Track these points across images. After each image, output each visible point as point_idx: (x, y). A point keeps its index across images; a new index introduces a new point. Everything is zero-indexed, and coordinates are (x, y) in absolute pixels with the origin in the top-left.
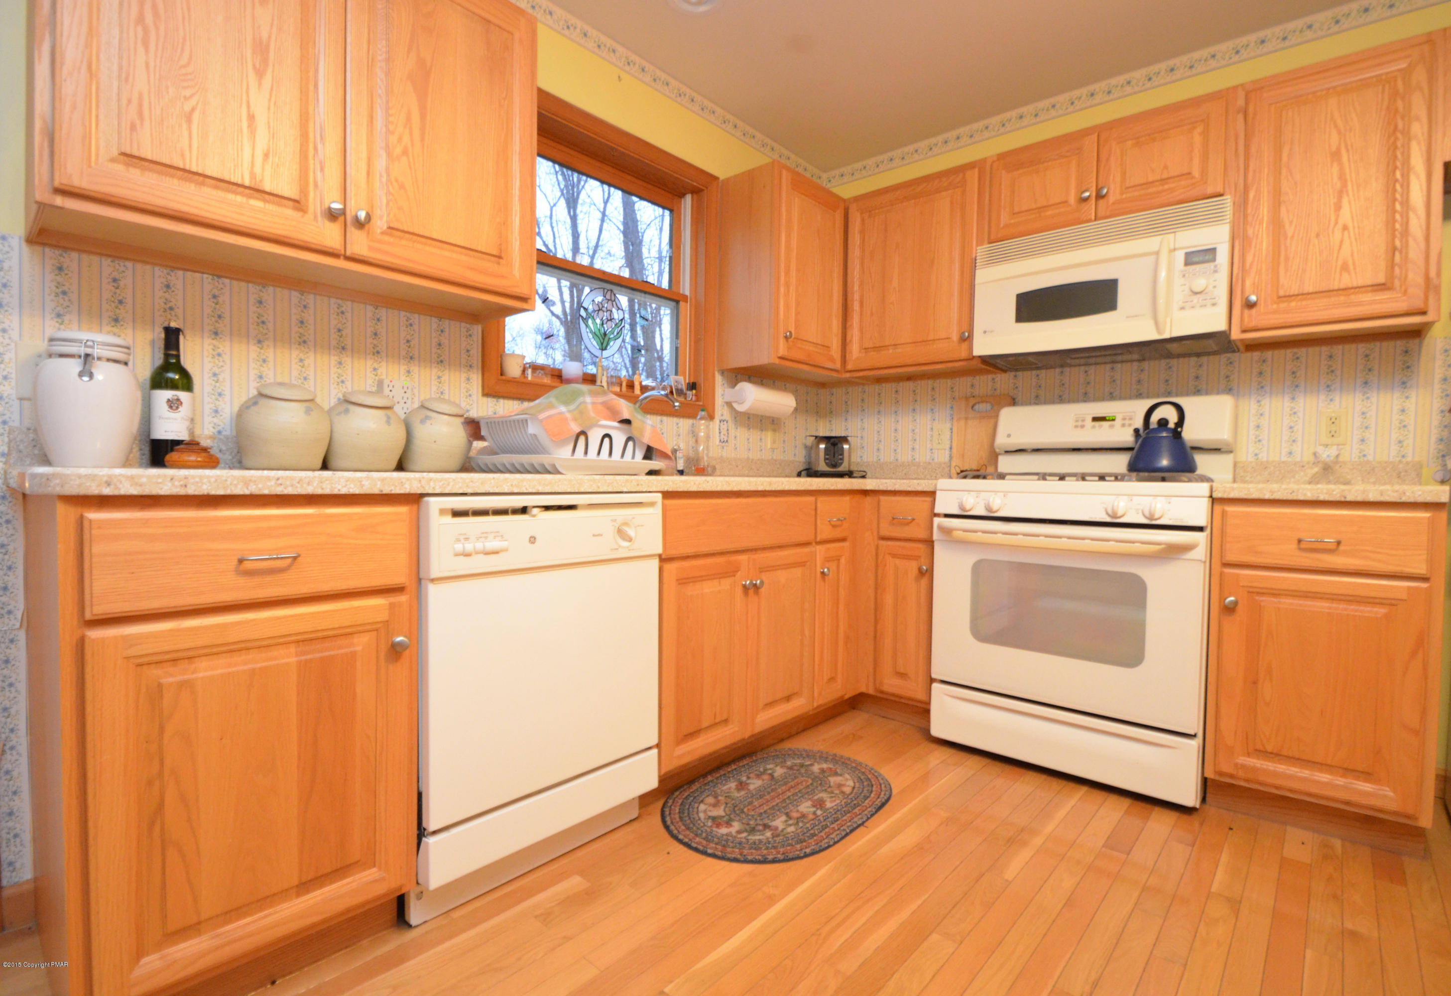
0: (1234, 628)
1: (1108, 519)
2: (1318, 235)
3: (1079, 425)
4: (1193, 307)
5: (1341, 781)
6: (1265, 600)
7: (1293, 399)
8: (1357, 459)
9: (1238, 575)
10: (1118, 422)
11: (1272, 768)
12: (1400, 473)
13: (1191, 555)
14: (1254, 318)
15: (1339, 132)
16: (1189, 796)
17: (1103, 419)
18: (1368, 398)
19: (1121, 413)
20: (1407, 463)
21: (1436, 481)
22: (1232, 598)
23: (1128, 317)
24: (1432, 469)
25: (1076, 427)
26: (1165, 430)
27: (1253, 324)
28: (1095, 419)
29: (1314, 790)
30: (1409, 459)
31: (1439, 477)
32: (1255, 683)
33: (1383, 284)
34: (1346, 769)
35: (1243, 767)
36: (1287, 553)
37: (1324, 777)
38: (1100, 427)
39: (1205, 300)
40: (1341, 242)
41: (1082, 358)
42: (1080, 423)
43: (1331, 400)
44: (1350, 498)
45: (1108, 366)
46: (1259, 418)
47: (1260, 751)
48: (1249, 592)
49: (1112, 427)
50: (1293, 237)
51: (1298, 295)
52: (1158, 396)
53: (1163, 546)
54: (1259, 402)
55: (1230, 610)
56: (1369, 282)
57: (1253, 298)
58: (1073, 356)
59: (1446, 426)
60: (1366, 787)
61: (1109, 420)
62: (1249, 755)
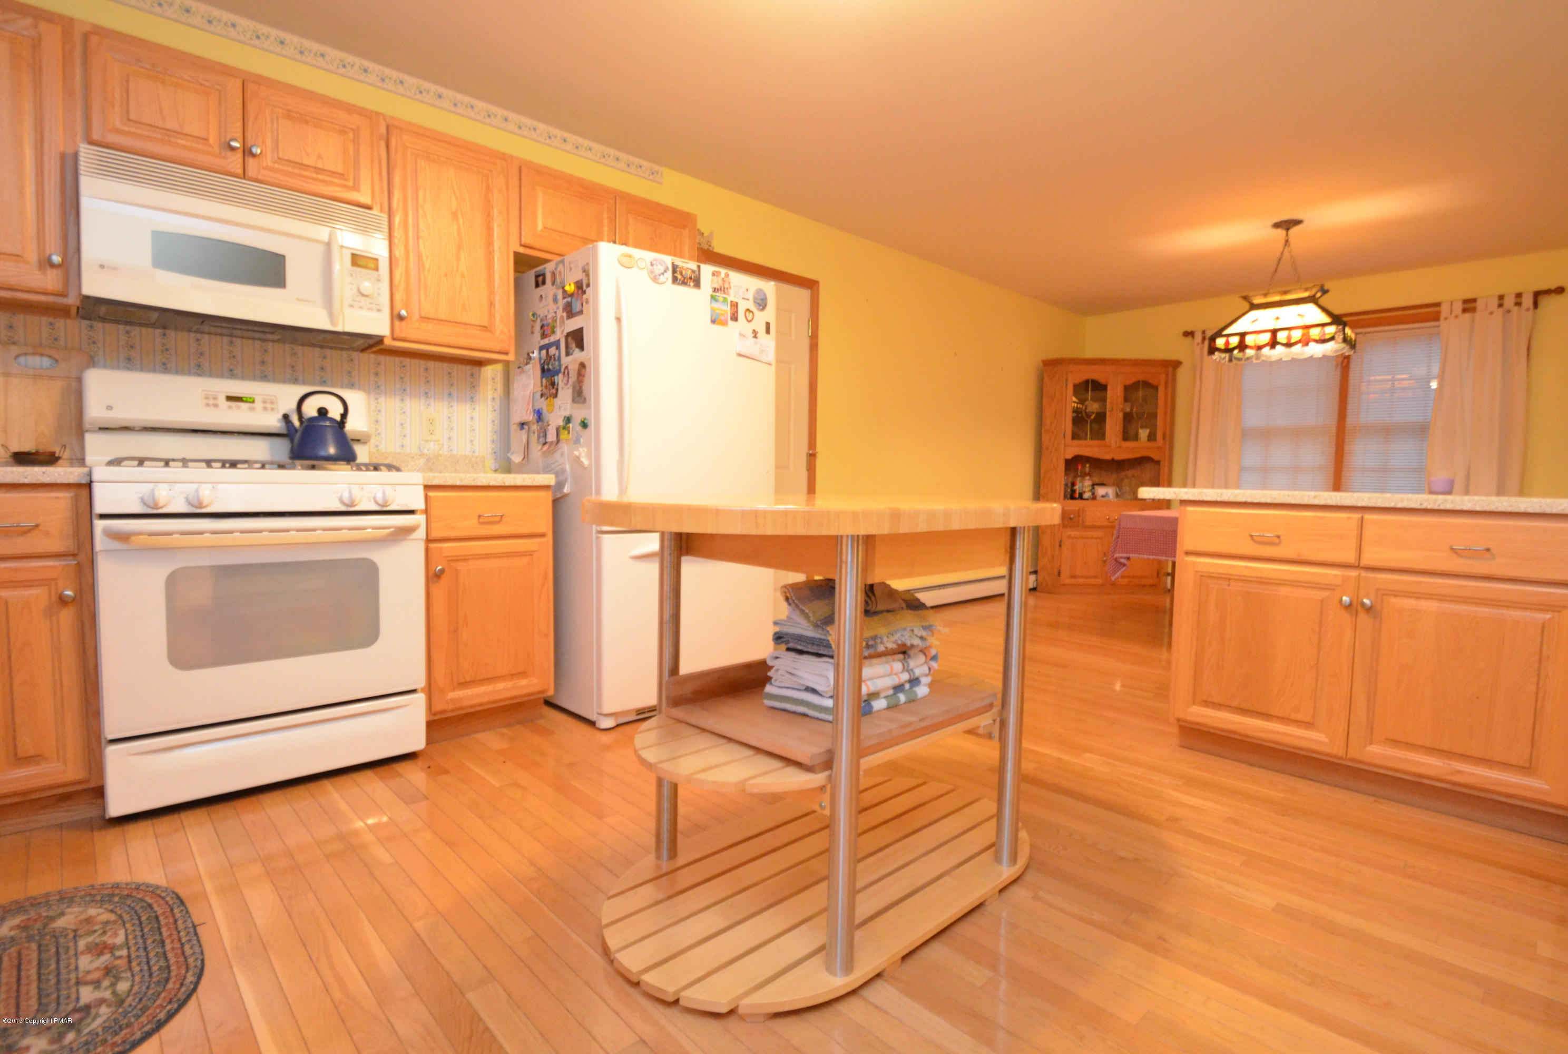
0: (439, 591)
1: (343, 508)
2: (446, 275)
3: (211, 401)
4: (361, 308)
5: (510, 684)
6: (461, 566)
7: (402, 400)
8: (446, 453)
9: (441, 548)
10: (258, 405)
11: (470, 693)
12: (473, 464)
13: (415, 535)
14: (403, 329)
15: (457, 199)
16: (417, 742)
17: (238, 399)
18: (452, 406)
19: (261, 395)
20: (477, 457)
21: (492, 470)
22: (440, 567)
23: (298, 300)
24: (490, 463)
25: (207, 405)
26: (327, 420)
27: (403, 335)
28: (230, 398)
29: (498, 697)
30: (477, 454)
31: (493, 467)
32: (456, 631)
33: (486, 327)
34: (512, 675)
35: (452, 700)
36: (470, 526)
37: (500, 686)
38: (239, 408)
39: (371, 304)
40: (461, 286)
41: (225, 327)
42: (211, 402)
43: (429, 405)
44: (507, 484)
45: (226, 339)
46: (378, 414)
47: (462, 683)
48: (448, 561)
49: (252, 409)
50: (429, 270)
51: (434, 319)
52: (314, 384)
53: (392, 530)
54: (376, 399)
55: (438, 576)
56: (478, 323)
57: (404, 313)
58: (216, 324)
59: (495, 432)
60: (524, 682)
61: (246, 402)
62: (454, 690)
